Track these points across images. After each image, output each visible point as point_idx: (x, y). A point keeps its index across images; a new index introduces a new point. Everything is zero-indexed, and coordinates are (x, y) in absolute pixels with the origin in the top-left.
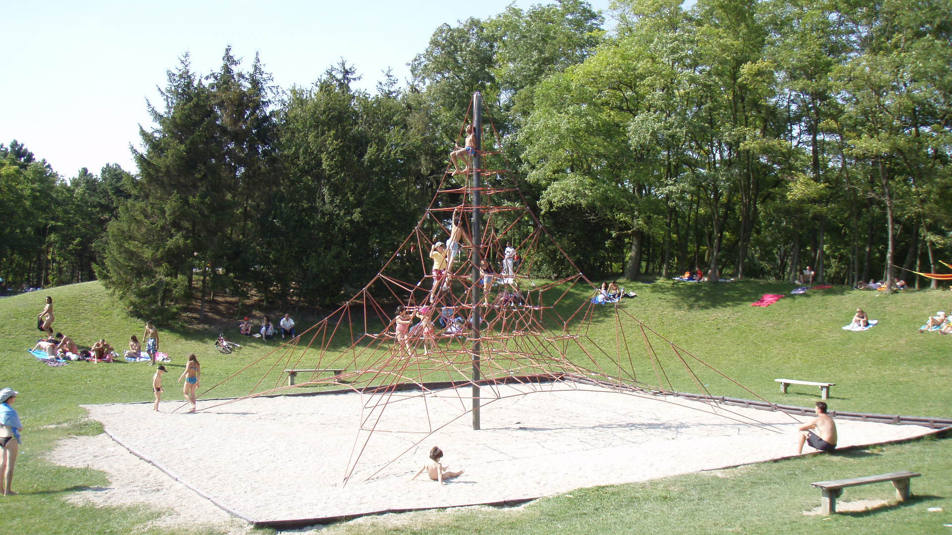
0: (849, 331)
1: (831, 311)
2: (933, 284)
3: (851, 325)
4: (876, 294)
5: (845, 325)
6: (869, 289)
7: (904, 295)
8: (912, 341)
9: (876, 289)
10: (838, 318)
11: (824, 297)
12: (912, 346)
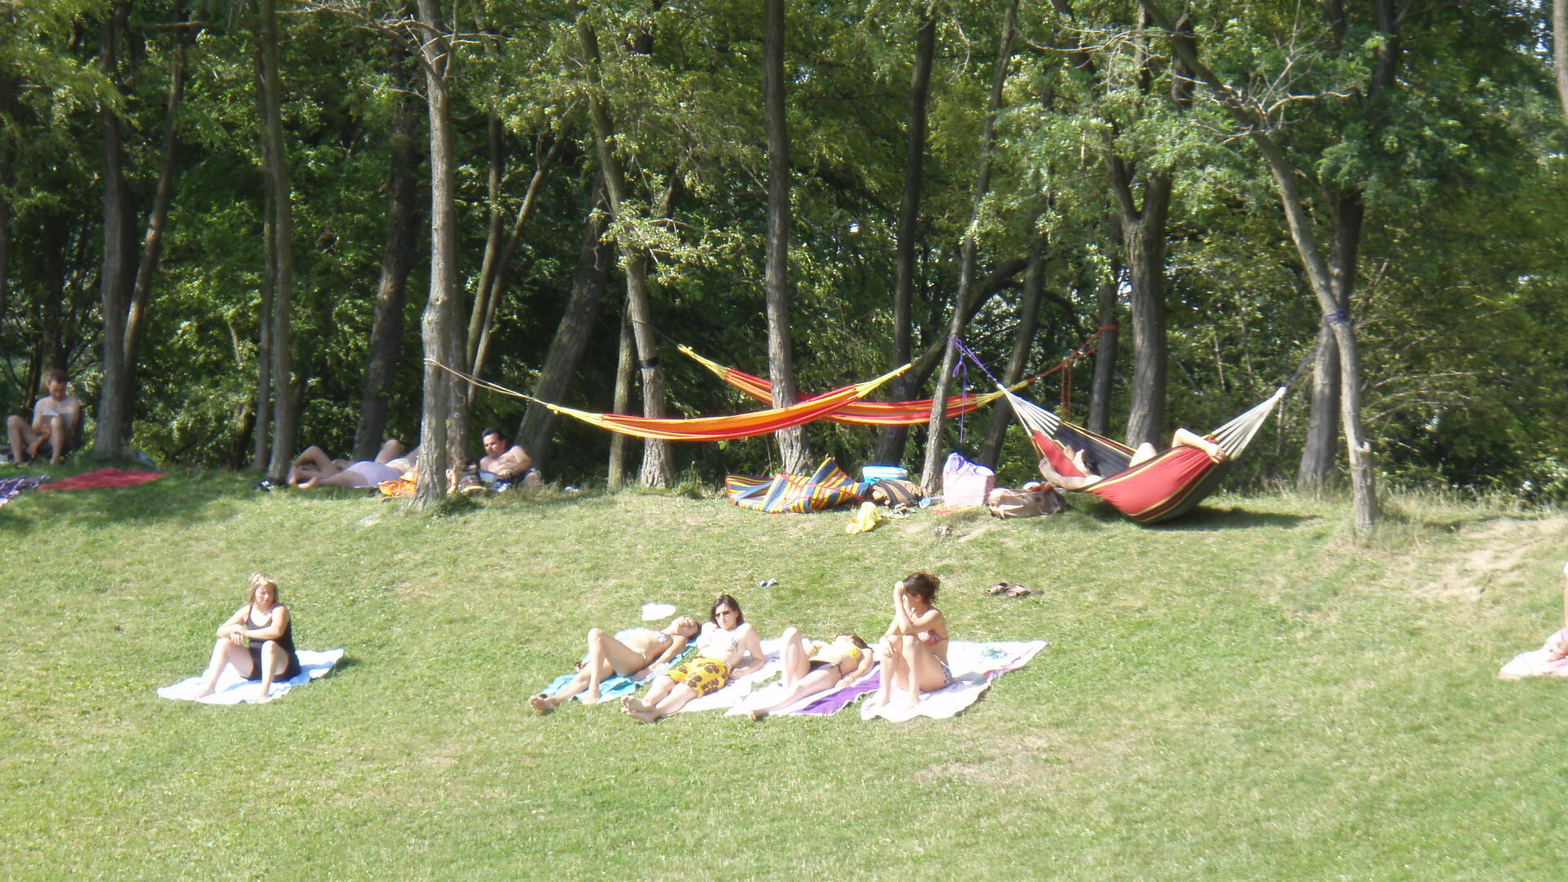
0: (189, 708)
1: (124, 606)
2: (651, 465)
3: (209, 674)
4: (366, 514)
5: (176, 676)
6: (343, 490)
7: (500, 520)
8: (487, 757)
9: (373, 492)
10: (149, 641)
11: (102, 534)
12: (481, 783)
